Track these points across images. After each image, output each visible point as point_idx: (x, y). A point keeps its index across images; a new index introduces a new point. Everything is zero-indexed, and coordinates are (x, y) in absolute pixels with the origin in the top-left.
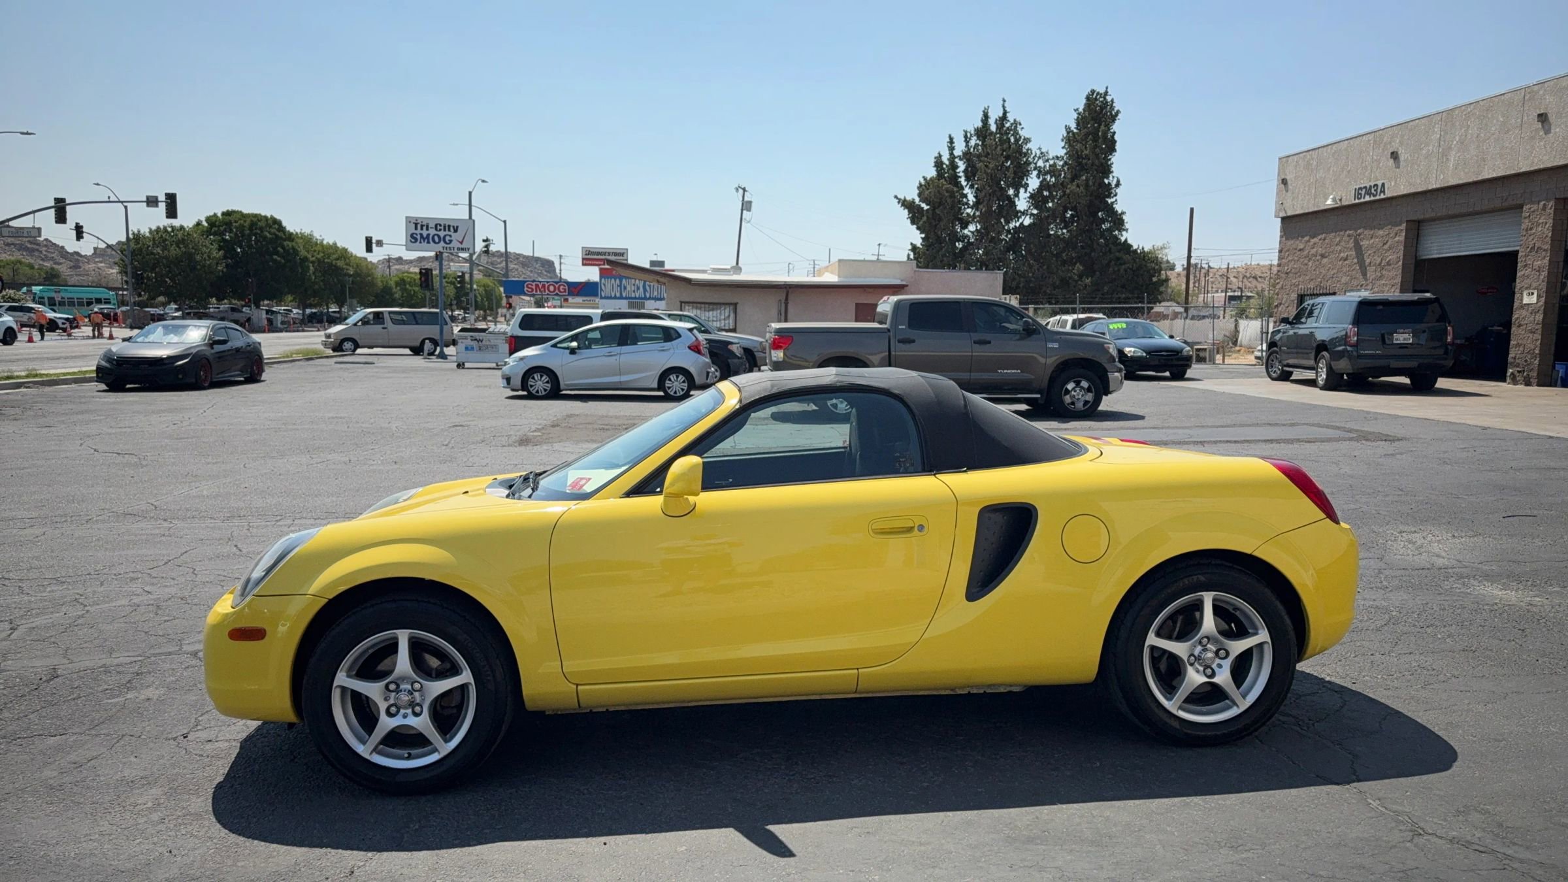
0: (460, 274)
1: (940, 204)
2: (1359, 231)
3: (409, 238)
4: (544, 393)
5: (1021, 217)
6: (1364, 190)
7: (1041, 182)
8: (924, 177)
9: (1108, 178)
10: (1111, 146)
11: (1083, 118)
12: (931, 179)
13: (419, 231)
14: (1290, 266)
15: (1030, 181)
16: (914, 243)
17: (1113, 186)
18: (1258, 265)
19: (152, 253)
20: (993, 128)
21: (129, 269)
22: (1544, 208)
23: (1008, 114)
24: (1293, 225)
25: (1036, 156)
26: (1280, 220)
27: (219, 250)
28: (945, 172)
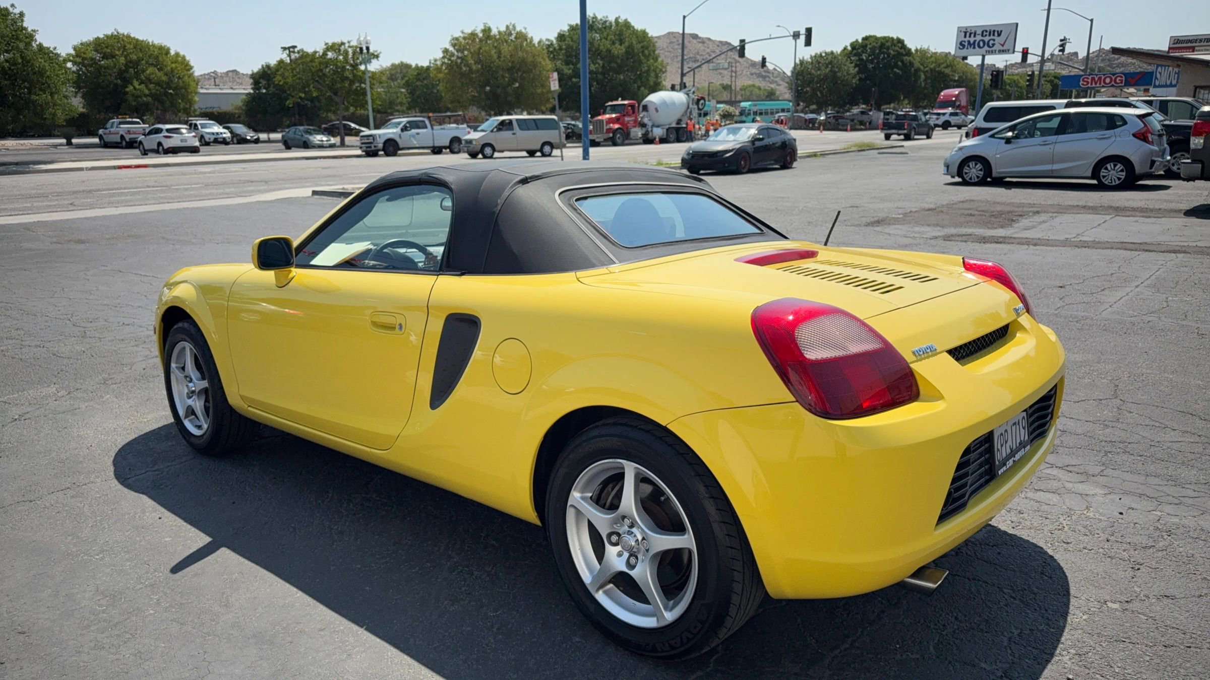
0: (1030, 73)
3: (959, 45)
4: (976, 180)
13: (967, 39)
19: (810, 74)
21: (793, 87)
27: (855, 67)
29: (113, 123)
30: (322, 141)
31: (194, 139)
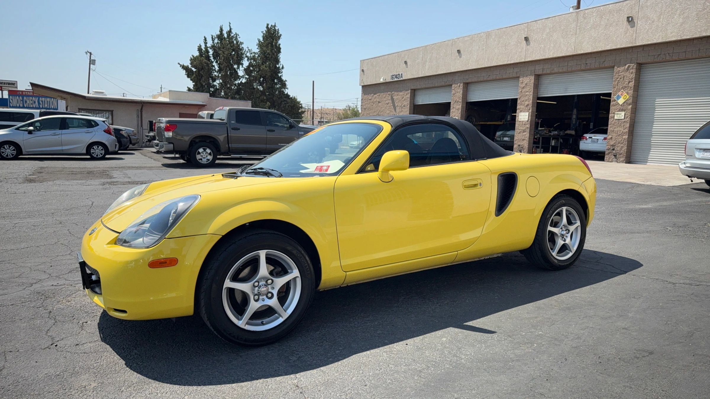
1: (202, 69)
2: (393, 93)
5: (240, 79)
6: (394, 76)
7: (250, 63)
8: (192, 55)
9: (278, 64)
10: (279, 50)
11: (266, 36)
12: (196, 57)
14: (366, 106)
15: (244, 62)
16: (189, 87)
17: (281, 68)
18: (328, 108)
20: (226, 36)
22: (459, 86)
23: (232, 30)
24: (367, 89)
25: (245, 51)
26: (361, 86)
28: (203, 53)
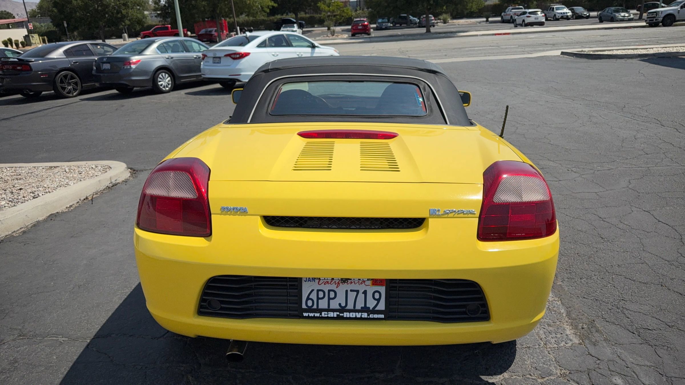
29: (509, 9)
30: (625, 16)
31: (543, 17)
